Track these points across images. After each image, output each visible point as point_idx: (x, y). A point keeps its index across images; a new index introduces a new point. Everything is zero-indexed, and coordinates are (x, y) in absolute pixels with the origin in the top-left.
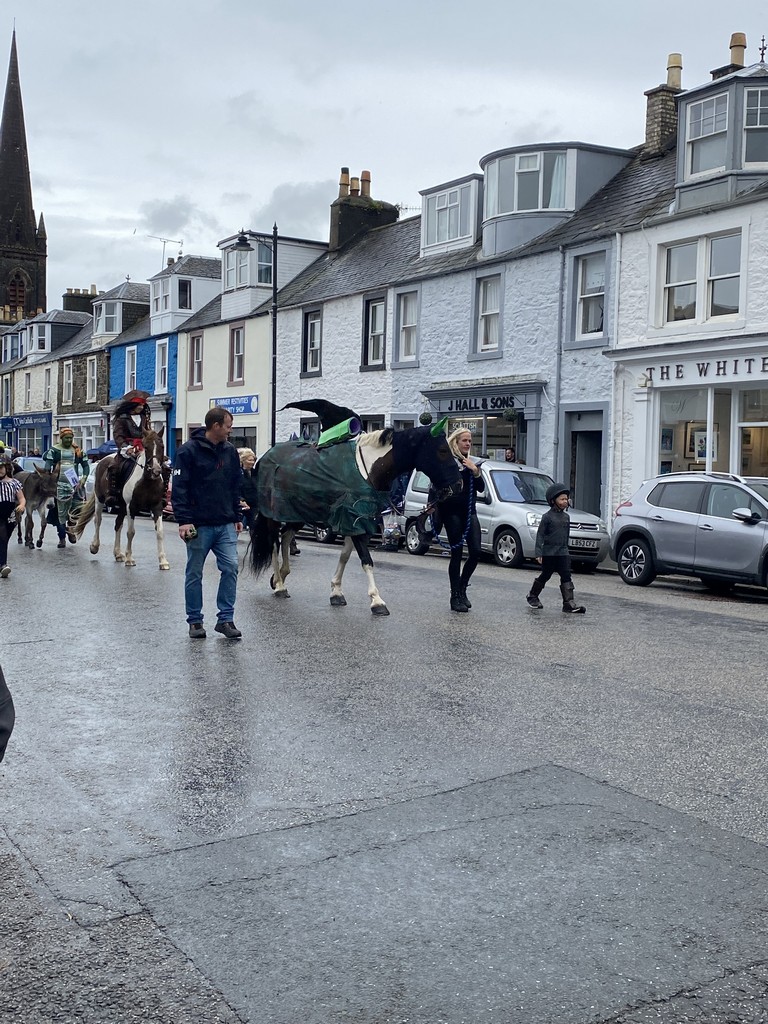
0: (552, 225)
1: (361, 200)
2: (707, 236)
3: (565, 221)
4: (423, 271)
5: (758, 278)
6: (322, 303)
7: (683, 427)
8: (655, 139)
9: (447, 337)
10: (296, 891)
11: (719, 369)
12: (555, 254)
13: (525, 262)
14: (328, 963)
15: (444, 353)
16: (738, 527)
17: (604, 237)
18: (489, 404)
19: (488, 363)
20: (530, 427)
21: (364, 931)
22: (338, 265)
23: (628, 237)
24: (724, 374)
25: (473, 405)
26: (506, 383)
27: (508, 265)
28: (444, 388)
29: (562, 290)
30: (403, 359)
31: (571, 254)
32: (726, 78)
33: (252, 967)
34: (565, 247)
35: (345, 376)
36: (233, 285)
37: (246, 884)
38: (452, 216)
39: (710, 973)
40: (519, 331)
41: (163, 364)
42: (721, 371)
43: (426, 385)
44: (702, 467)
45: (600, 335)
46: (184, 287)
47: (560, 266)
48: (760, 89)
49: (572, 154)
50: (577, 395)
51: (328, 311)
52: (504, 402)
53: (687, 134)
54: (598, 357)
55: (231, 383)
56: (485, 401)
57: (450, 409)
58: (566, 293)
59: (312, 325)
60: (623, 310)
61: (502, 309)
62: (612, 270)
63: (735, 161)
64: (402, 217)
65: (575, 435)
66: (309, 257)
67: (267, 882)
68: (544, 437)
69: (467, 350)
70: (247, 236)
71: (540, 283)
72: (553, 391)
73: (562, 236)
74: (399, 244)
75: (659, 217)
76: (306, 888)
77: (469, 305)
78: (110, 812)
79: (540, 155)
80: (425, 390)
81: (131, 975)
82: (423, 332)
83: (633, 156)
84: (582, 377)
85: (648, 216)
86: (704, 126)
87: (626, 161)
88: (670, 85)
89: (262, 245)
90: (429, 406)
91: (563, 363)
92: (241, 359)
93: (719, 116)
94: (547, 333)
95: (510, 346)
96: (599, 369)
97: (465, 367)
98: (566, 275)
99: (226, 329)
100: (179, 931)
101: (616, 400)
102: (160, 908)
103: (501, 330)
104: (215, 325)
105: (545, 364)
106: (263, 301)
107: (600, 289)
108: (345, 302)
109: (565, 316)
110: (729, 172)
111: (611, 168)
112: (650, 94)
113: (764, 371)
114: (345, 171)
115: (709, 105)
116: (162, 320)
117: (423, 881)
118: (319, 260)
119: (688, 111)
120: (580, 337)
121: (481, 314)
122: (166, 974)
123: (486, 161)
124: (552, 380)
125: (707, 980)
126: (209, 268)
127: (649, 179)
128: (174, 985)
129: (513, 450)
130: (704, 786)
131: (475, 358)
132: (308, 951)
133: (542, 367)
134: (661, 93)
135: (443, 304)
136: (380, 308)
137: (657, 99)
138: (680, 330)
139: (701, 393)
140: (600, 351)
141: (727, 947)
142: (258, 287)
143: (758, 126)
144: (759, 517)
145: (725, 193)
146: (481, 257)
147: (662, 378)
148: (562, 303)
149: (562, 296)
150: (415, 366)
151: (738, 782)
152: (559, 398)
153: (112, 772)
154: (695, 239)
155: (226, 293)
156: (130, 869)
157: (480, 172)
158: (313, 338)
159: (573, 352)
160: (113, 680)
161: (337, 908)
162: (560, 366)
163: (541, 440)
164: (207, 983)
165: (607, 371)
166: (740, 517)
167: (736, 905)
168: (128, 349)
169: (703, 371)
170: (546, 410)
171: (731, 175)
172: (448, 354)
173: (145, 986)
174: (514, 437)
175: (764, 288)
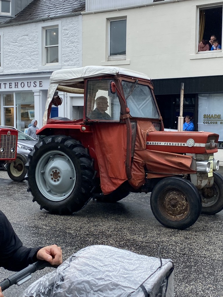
5: (7, 54)
113: (10, 88)
175: (9, 58)
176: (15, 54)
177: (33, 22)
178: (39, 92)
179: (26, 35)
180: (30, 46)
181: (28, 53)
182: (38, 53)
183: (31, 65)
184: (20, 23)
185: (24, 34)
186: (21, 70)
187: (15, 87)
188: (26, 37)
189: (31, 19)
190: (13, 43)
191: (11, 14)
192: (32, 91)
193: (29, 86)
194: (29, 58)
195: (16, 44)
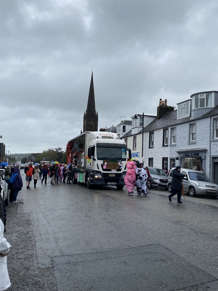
0: (208, 111)
1: (165, 106)
3: (212, 110)
4: (177, 123)
6: (154, 131)
9: (183, 138)
12: (208, 118)
13: (201, 120)
14: (81, 281)
18: (193, 155)
19: (193, 145)
20: (203, 161)
22: (158, 121)
25: (189, 155)
26: (197, 150)
27: (197, 121)
28: (182, 151)
29: (210, 127)
31: (212, 118)
33: (66, 280)
34: (211, 116)
35: (159, 148)
36: (134, 127)
37: (76, 263)
38: (185, 109)
40: (200, 137)
46: (124, 127)
47: (210, 121)
49: (213, 94)
50: (215, 153)
51: (155, 132)
52: (197, 155)
55: (133, 150)
56: (192, 154)
57: (184, 156)
59: (152, 136)
61: (196, 131)
64: (174, 110)
65: (215, 163)
66: (152, 120)
67: (80, 263)
68: (207, 163)
69: (187, 141)
70: (137, 116)
71: (205, 125)
72: (209, 152)
73: (210, 114)
74: (173, 116)
76: (87, 266)
77: (188, 131)
78: (58, 246)
79: (205, 94)
80: (177, 151)
81: (42, 279)
82: (177, 137)
84: (216, 148)
89: (141, 117)
90: (178, 155)
91: (211, 145)
92: (136, 144)
94: (207, 137)
95: (198, 140)
97: (187, 146)
98: (211, 123)
99: (132, 137)
102: (56, 267)
103: (196, 136)
104: (130, 136)
105: (207, 145)
106: (141, 130)
108: (159, 130)
109: (211, 133)
114: (161, 100)
117: (112, 266)
118: (154, 120)
120: (215, 138)
121: (191, 133)
122: (49, 280)
123: (192, 96)
124: (208, 149)
126: (129, 123)
131: (190, 144)
135: (182, 130)
136: (167, 131)
142: (139, 127)
146: (191, 119)
148: (210, 130)
150: (175, 145)
152: (210, 154)
155: (133, 128)
156: (55, 258)
157: (191, 99)
158: (152, 139)
159: (214, 142)
161: (90, 270)
162: (210, 146)
164: (55, 282)
170: (207, 157)
173: (43, 282)
174: (200, 163)
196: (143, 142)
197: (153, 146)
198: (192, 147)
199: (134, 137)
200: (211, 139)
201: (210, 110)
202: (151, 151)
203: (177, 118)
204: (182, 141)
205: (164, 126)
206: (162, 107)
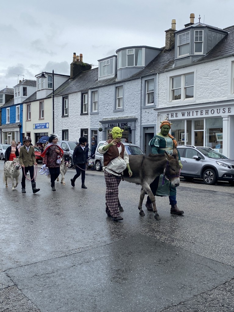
0: (138, 71)
1: (80, 63)
2: (184, 74)
3: (142, 70)
4: (99, 85)
5: (199, 87)
6: (68, 94)
7: (178, 131)
8: (168, 45)
9: (107, 104)
10: (63, 277)
11: (188, 114)
12: (139, 79)
13: (130, 82)
14: (73, 299)
15: (106, 109)
16: (194, 161)
17: (153, 74)
18: (120, 125)
19: (119, 112)
20: (133, 132)
21: (84, 288)
22: (73, 83)
23: (161, 75)
24: (190, 116)
25: (115, 125)
26: (125, 118)
27: (125, 83)
28: (106, 120)
29: (141, 90)
30: (94, 111)
31: (144, 80)
32: (189, 27)
33: (49, 301)
34: (142, 77)
35: (76, 116)
36: (40, 89)
37: (47, 275)
38: (108, 68)
39: (189, 296)
40: (129, 103)
41: (18, 113)
42: (189, 115)
43: (101, 119)
44: (183, 143)
45: (153, 104)
46: (25, 89)
47: (140, 83)
48: (199, 30)
49: (144, 49)
50: (146, 122)
51: (70, 97)
52: (125, 124)
53: (178, 44)
54: (152, 111)
55: (40, 119)
56: (119, 124)
57: (108, 126)
58: (142, 91)
59: (65, 101)
60: (160, 96)
61: (123, 96)
62: (156, 85)
63: (192, 52)
64: (92, 68)
65: (146, 134)
66: (64, 80)
67: (53, 274)
68: (137, 135)
69: (113, 109)
70: (44, 73)
71: (135, 88)
72: (139, 121)
73: (141, 74)
74: (92, 76)
75: (170, 69)
76: (66, 276)
77: (114, 95)
78: (4, 254)
79: (134, 49)
80: (101, 121)
81: (11, 305)
82: (100, 103)
83: (161, 50)
84: (148, 117)
85: (167, 68)
86: (183, 41)
87: (160, 52)
88: (172, 29)
89: (49, 76)
90: (102, 126)
92: (43, 111)
93: (187, 38)
94: (137, 104)
95: (126, 107)
96: (153, 114)
97: (113, 114)
98: (143, 86)
99: (38, 102)
100: (26, 291)
101: (158, 124)
102: (20, 284)
103: (123, 102)
104: (35, 101)
106: (50, 94)
107: (153, 90)
108: (76, 94)
109: (142, 98)
110: (190, 55)
111: (155, 54)
112: (167, 32)
113: (201, 115)
114: (75, 54)
115: (184, 35)
116: (18, 100)
117: (102, 272)
118: (67, 81)
119: (178, 37)
120: (147, 105)
121: (117, 98)
122: (22, 305)
123: (118, 51)
124: (139, 118)
125: (188, 299)
126: (33, 83)
127: (166, 57)
128: (25, 308)
129: (127, 139)
130: (186, 240)
131: (116, 111)
132: (67, 295)
133: (136, 114)
134: (170, 31)
135: (105, 94)
136: (86, 96)
137: (169, 33)
138: (176, 103)
139: (183, 121)
140: (153, 109)
141: (194, 288)
142: (48, 89)
143: (199, 41)
144: (200, 158)
145: (189, 61)
146: (117, 80)
147: (171, 117)
148: (141, 94)
149: (141, 92)
150: (97, 114)
151: (196, 238)
152: (141, 123)
153: (4, 241)
154: (180, 75)
155: (38, 91)
156: (10, 272)
157: (116, 55)
158: (65, 105)
159: (145, 109)
160: (3, 213)
161: (75, 281)
162: (141, 113)
163: (136, 136)
164: (35, 307)
165: (155, 115)
166: (195, 158)
167: (196, 275)
168: (7, 108)
169: (183, 115)
170: (137, 127)
171: (191, 56)
172: (107, 110)
173: (15, 309)
174: (128, 135)
175: (201, 90)
176: (207, 87)
177: (223, 58)
178: (228, 117)
179: (217, 69)
180: (220, 78)
181: (218, 84)
182: (227, 83)
183: (221, 95)
184: (211, 59)
185: (215, 69)
186: (211, 99)
187: (206, 114)
188: (216, 70)
189: (222, 55)
190: (205, 77)
191: (203, 53)
192: (221, 116)
193: (218, 113)
194: (219, 89)
195: (208, 77)
196: (54, 109)
197: (67, 114)
198: (119, 115)
199: (40, 103)
200: (142, 106)
201: (140, 70)
202: (65, 121)
203: (99, 79)
204: (106, 108)
205: (82, 89)
206: (77, 64)
